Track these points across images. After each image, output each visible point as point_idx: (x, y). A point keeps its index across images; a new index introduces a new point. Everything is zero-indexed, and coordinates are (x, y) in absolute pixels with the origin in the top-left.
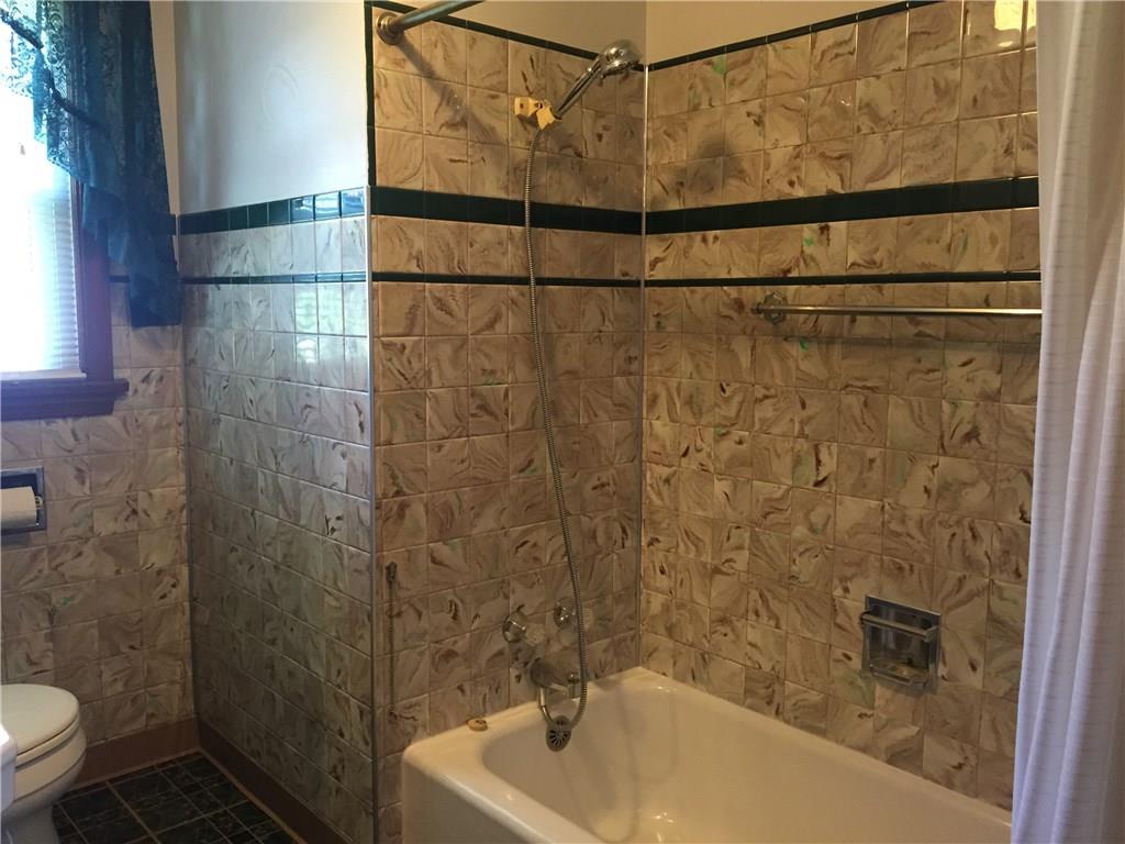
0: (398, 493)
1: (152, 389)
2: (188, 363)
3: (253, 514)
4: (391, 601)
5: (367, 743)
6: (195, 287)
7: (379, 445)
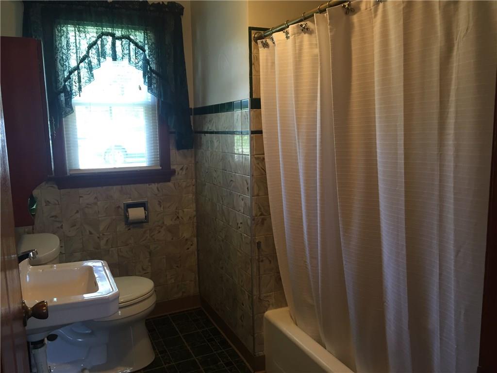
0: (262, 214)
1: (184, 172)
2: (196, 163)
3: (216, 220)
4: (259, 256)
5: (250, 309)
6: (198, 134)
7: (254, 196)
